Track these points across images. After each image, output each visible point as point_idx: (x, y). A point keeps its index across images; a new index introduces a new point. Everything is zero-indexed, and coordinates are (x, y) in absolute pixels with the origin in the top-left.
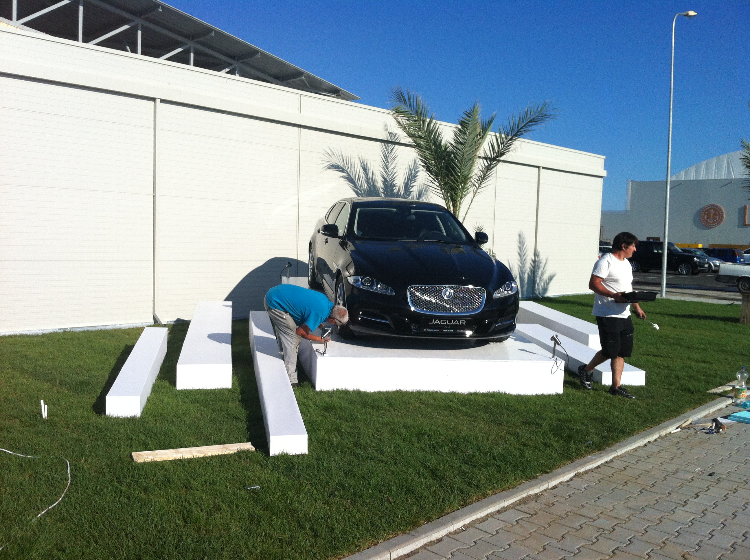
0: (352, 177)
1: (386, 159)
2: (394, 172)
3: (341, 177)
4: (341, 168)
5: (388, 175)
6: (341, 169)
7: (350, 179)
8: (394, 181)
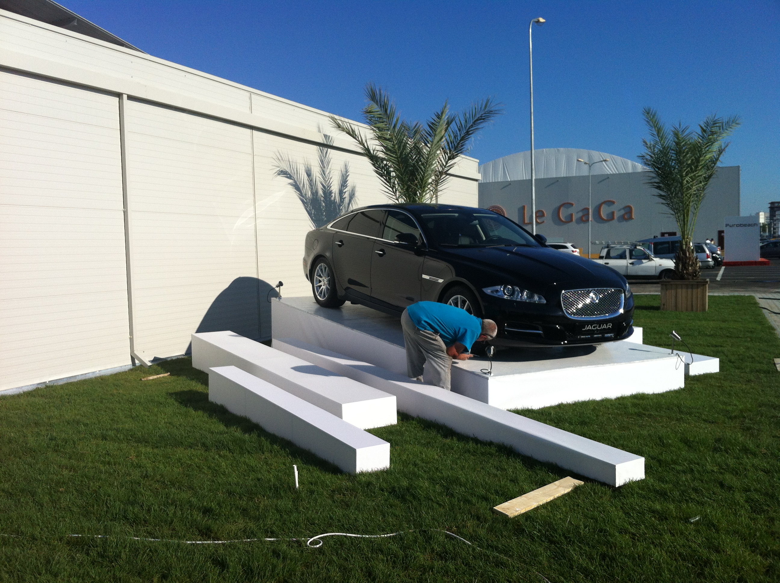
0: (298, 184)
1: (324, 164)
2: (330, 177)
3: (290, 183)
4: (289, 174)
5: (326, 181)
6: (288, 176)
7: (297, 187)
8: (331, 187)
